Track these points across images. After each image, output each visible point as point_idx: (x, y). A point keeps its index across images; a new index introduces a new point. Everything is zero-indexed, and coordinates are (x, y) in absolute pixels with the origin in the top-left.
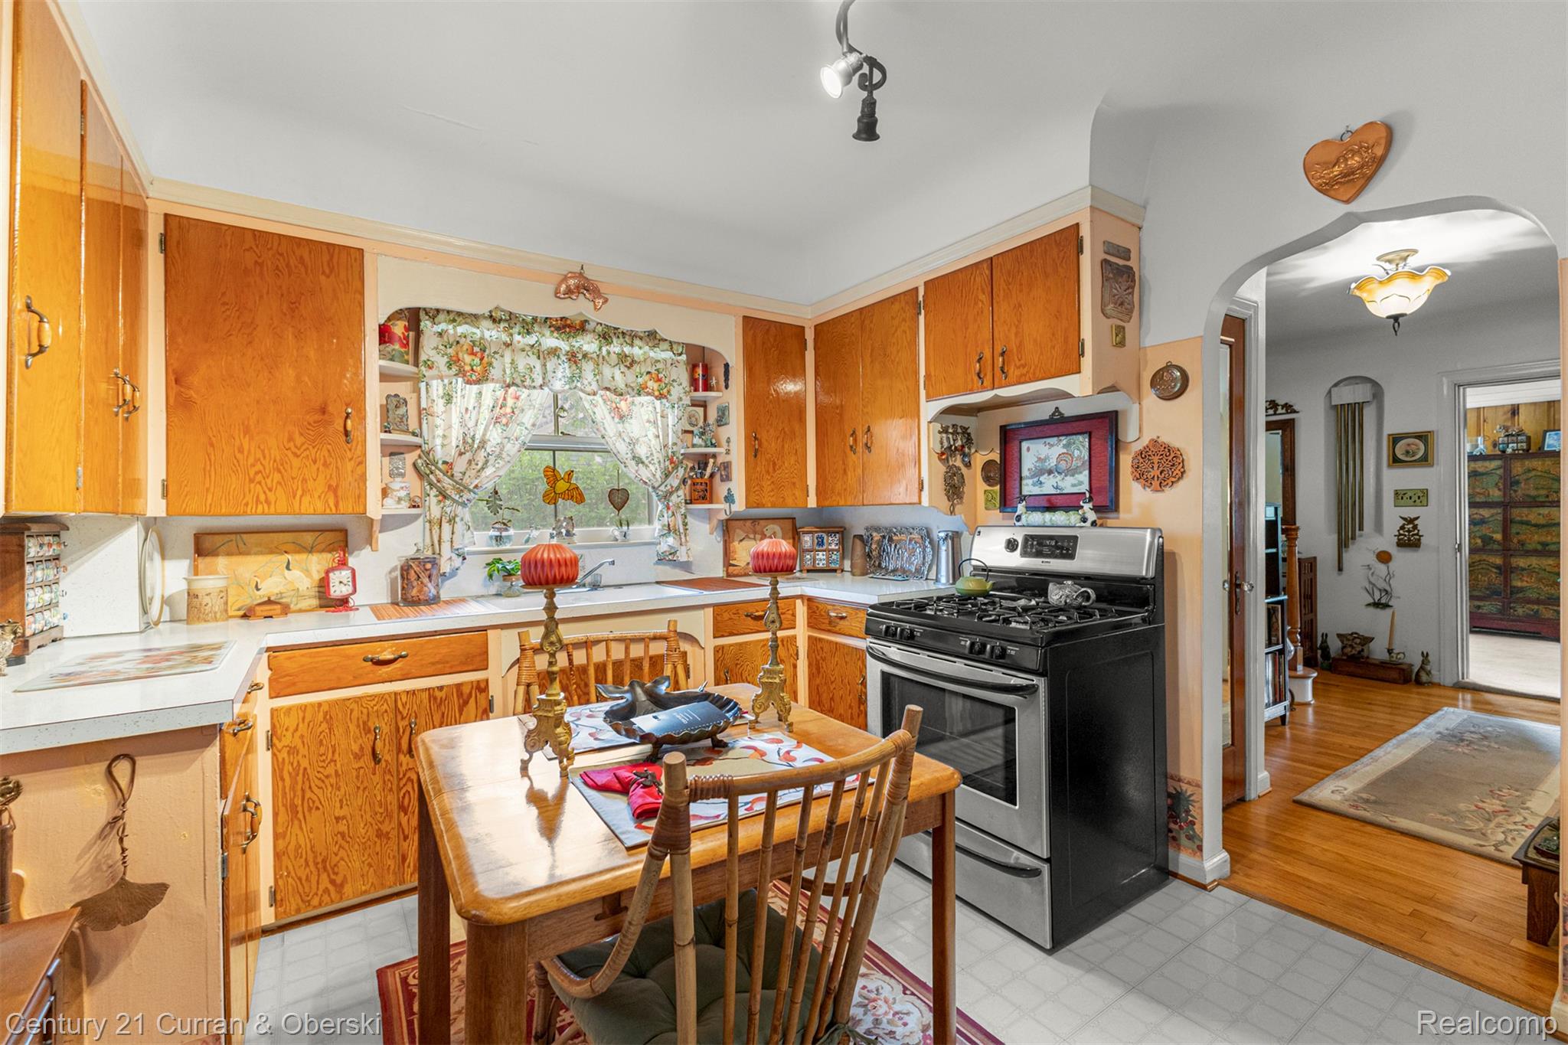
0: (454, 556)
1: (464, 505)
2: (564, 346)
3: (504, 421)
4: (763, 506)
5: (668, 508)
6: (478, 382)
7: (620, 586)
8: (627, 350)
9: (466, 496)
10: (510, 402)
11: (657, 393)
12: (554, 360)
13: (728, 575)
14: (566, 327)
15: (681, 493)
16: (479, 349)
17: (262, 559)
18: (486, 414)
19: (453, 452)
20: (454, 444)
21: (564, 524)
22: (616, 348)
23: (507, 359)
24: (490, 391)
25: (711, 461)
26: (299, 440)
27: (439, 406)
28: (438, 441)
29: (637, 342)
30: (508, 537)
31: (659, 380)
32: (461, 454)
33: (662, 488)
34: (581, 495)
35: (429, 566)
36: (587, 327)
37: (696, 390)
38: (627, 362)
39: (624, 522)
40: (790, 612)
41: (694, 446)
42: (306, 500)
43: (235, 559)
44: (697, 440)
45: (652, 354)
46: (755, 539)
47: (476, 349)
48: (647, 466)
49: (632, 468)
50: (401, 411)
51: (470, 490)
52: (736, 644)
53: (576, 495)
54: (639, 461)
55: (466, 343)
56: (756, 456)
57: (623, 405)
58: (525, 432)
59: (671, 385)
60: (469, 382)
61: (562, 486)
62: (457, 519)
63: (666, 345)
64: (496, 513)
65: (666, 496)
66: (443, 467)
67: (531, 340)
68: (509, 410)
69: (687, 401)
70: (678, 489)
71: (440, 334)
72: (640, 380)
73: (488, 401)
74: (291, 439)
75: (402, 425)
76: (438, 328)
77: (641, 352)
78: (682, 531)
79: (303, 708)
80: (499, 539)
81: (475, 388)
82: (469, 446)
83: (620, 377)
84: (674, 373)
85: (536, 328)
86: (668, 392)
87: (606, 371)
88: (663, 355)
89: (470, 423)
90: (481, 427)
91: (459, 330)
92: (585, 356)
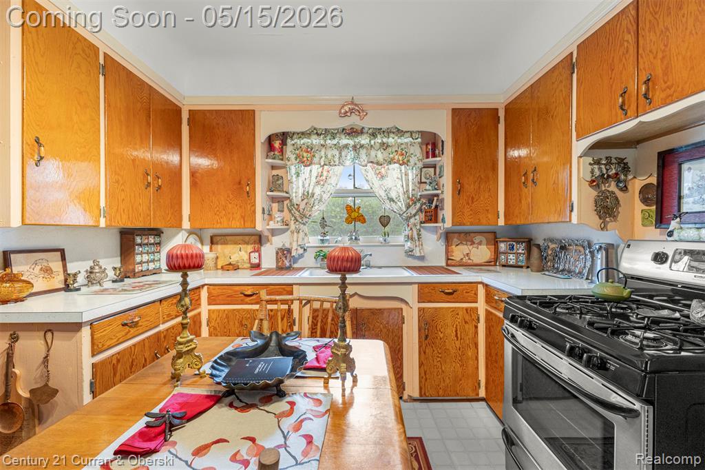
0: (299, 248)
1: (304, 224)
2: (351, 142)
3: (322, 183)
4: (464, 225)
5: (408, 226)
6: (309, 165)
7: (380, 267)
8: (385, 140)
9: (305, 220)
10: (325, 174)
11: (401, 162)
12: (346, 150)
13: (447, 265)
14: (353, 132)
15: (417, 217)
16: (310, 149)
17: (232, 246)
18: (314, 180)
19: (300, 199)
20: (300, 196)
21: (354, 234)
22: (379, 140)
23: (323, 153)
24: (315, 169)
25: (435, 198)
26: (231, 196)
27: (294, 179)
28: (294, 195)
29: (392, 135)
30: (327, 240)
31: (403, 155)
32: (302, 200)
33: (404, 215)
34: (364, 219)
35: (285, 252)
36: (364, 131)
37: (428, 157)
38: (384, 146)
39: (387, 234)
40: (473, 292)
41: (426, 190)
42: (234, 222)
43: (224, 246)
44: (428, 187)
45: (399, 141)
46: (466, 244)
47: (309, 150)
48: (396, 203)
49: (388, 205)
50: (280, 182)
51: (306, 217)
52: (433, 308)
53: (362, 219)
54: (391, 200)
55: (304, 147)
56: (459, 194)
57: (383, 171)
58: (332, 188)
59: (410, 156)
60: (305, 166)
61: (354, 215)
62: (300, 231)
63: (409, 134)
64: (323, 228)
65: (408, 219)
66: (296, 206)
67: (335, 142)
68: (324, 178)
69: (420, 165)
70: (415, 215)
71: (294, 145)
72: (391, 156)
73: (314, 174)
74: (228, 196)
75: (279, 188)
76: (293, 142)
77: (393, 140)
78: (417, 239)
79: (219, 311)
80: (322, 240)
81: (309, 168)
82: (307, 196)
83: (380, 156)
84: (412, 150)
85: (338, 135)
86: (408, 161)
87: (373, 153)
88: (406, 140)
89: (307, 185)
90: (311, 187)
91: (302, 142)
92: (362, 146)
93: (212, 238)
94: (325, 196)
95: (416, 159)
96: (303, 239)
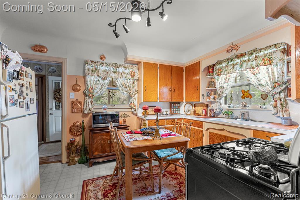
0: (217, 109)
2: (239, 61)
3: (227, 82)
5: (273, 99)
8: (257, 55)
10: (228, 78)
12: (237, 65)
14: (241, 56)
16: (221, 69)
18: (223, 81)
21: (244, 104)
22: (254, 56)
24: (224, 76)
26: (194, 91)
27: (217, 82)
29: (262, 50)
31: (267, 60)
33: (270, 93)
34: (251, 96)
35: (211, 110)
36: (246, 53)
38: (256, 58)
45: (266, 52)
48: (265, 87)
51: (220, 97)
54: (262, 86)
55: (219, 69)
57: (257, 71)
59: (273, 59)
60: (220, 76)
61: (246, 94)
62: (218, 102)
63: (274, 46)
64: (232, 101)
67: (232, 63)
68: (228, 79)
70: (279, 93)
72: (260, 62)
73: (224, 78)
76: (216, 68)
77: (263, 53)
80: (229, 106)
82: (222, 88)
83: (254, 63)
84: (274, 55)
85: (234, 59)
86: (272, 62)
87: (250, 63)
88: (270, 51)
89: (220, 84)
90: (222, 84)
91: (219, 67)
92: (244, 61)
93: (195, 104)
94: (228, 87)
95: (277, 59)
96: (219, 106)
